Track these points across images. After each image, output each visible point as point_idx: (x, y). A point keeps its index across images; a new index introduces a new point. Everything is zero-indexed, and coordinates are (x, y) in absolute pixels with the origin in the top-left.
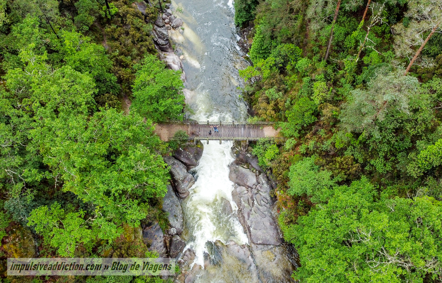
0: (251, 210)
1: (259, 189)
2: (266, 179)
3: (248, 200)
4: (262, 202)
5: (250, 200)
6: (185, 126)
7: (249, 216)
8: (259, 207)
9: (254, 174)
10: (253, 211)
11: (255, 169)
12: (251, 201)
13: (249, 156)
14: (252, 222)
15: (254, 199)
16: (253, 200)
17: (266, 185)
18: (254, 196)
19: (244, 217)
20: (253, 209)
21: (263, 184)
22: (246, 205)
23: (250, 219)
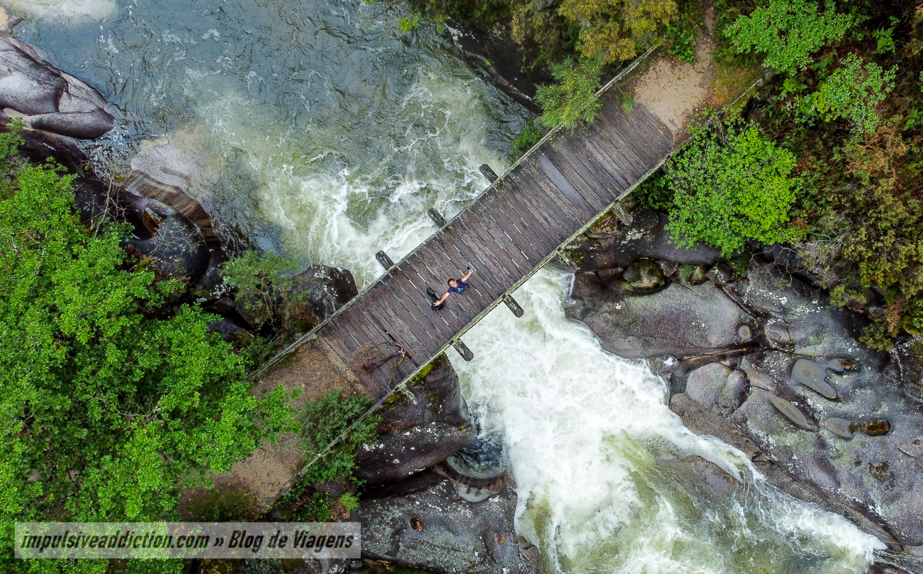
0: (822, 444)
1: (784, 337)
2: (779, 282)
3: (777, 411)
4: (837, 380)
5: (780, 403)
6: (306, 361)
7: (831, 471)
8: (842, 408)
9: (707, 286)
10: (830, 441)
11: (693, 264)
12: (790, 408)
13: (638, 236)
14: (860, 484)
15: (800, 391)
16: (802, 400)
17: (802, 310)
18: (790, 383)
19: (813, 484)
20: (825, 433)
21: (784, 311)
22: (791, 439)
23: (843, 476)
